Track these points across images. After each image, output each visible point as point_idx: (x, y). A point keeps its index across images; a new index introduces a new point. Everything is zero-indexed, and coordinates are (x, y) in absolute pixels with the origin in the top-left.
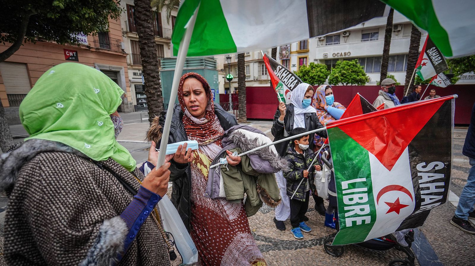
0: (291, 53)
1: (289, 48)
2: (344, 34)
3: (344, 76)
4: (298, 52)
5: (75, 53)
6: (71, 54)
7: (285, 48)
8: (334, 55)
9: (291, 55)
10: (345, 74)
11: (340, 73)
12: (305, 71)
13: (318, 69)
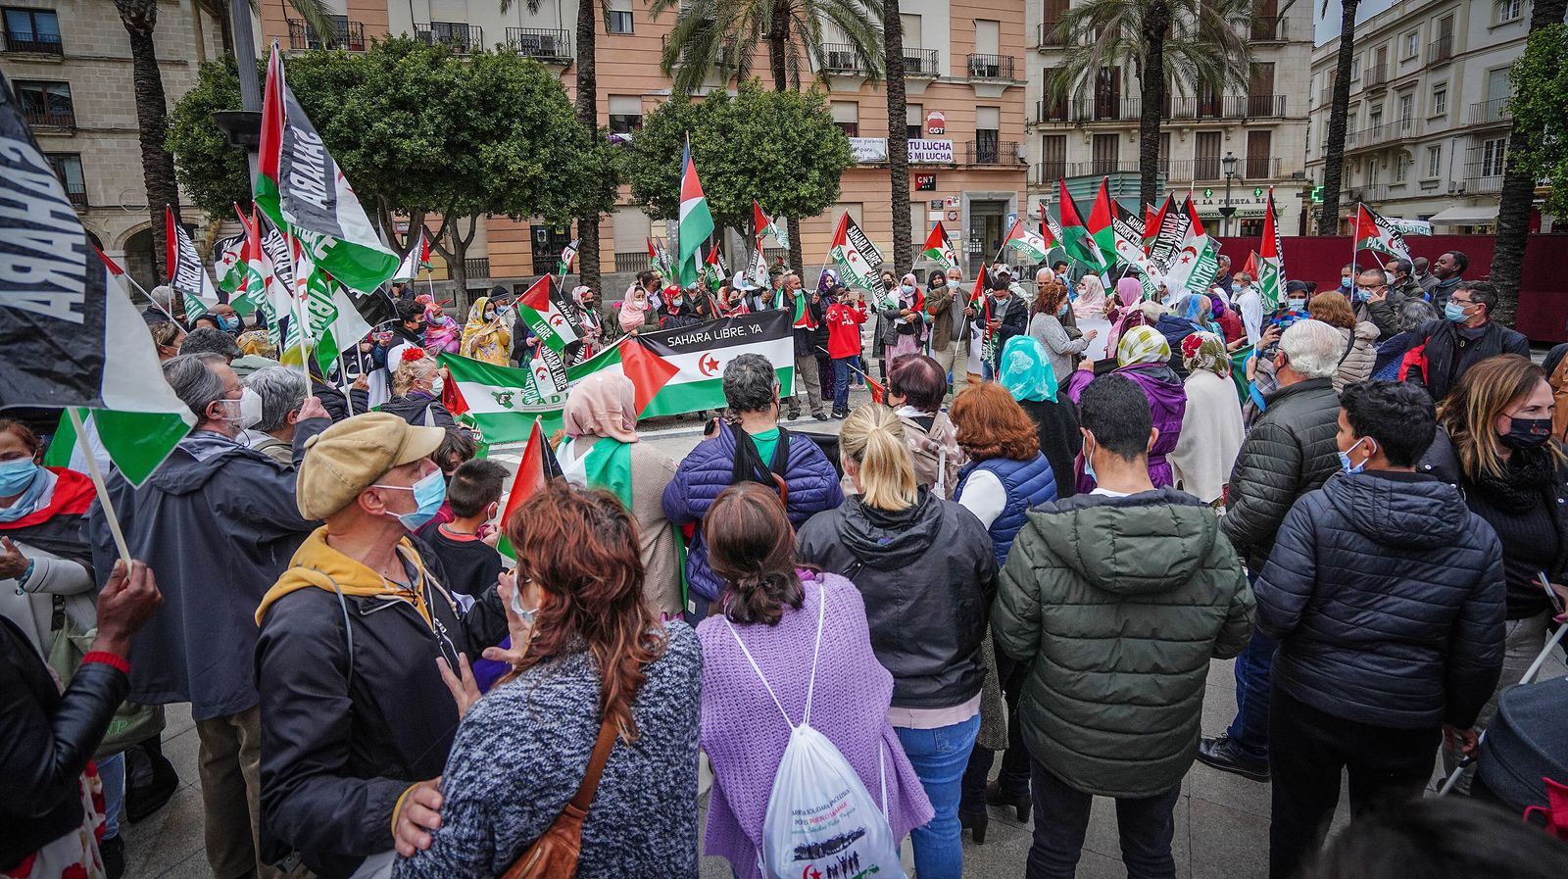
5: (932, 178)
6: (926, 180)
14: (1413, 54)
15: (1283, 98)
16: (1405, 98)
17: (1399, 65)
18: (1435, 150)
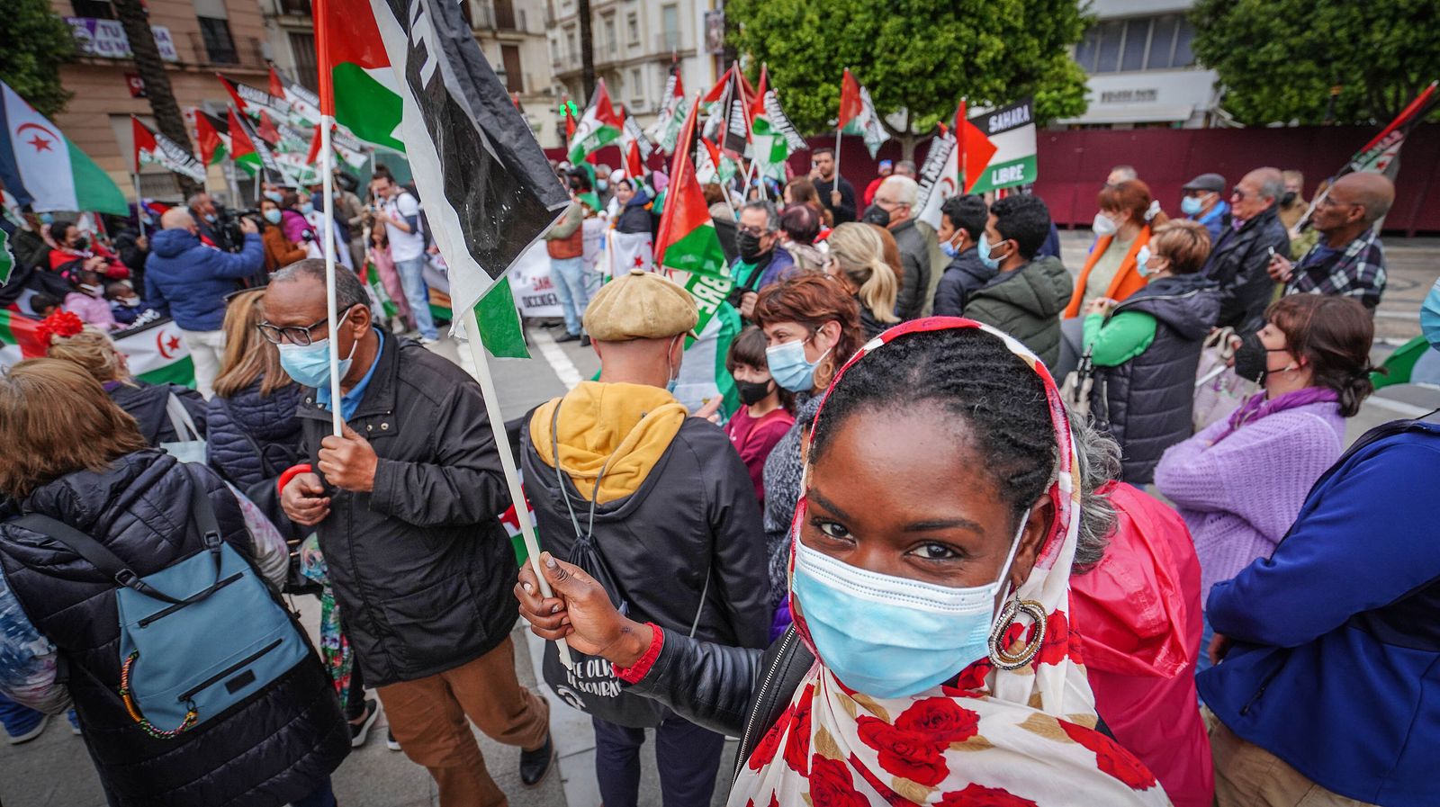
15: (523, 13)
18: (637, 73)
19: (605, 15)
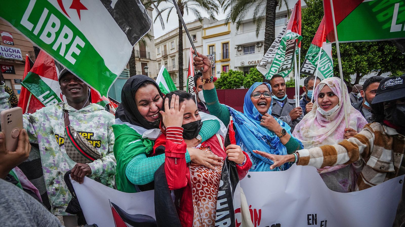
0: (215, 62)
1: (214, 58)
2: (257, 45)
3: (255, 80)
4: (222, 62)
5: (11, 67)
6: (7, 68)
7: (210, 58)
8: (249, 63)
9: (216, 63)
10: (256, 79)
11: (252, 79)
12: (224, 77)
13: (235, 75)
14: (173, 48)
15: (149, 53)
16: (173, 60)
17: (170, 50)
19: (171, 57)
